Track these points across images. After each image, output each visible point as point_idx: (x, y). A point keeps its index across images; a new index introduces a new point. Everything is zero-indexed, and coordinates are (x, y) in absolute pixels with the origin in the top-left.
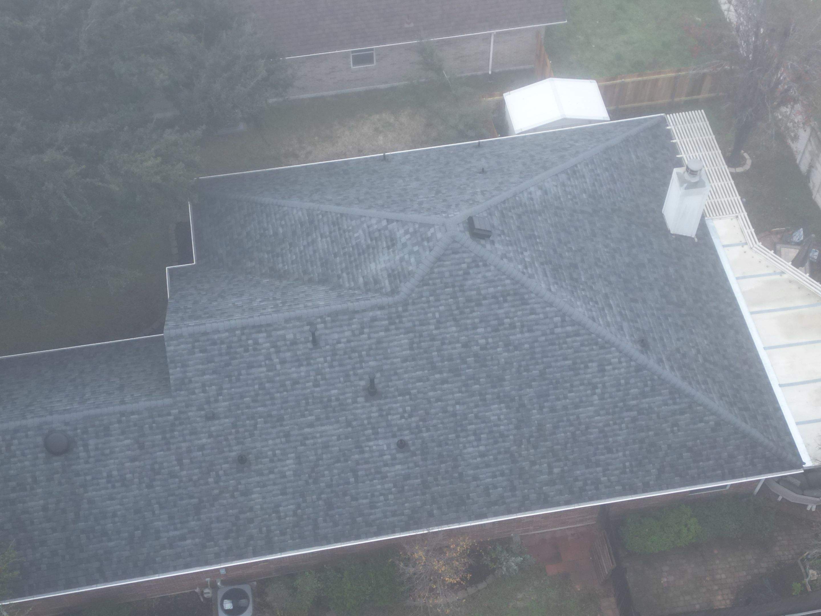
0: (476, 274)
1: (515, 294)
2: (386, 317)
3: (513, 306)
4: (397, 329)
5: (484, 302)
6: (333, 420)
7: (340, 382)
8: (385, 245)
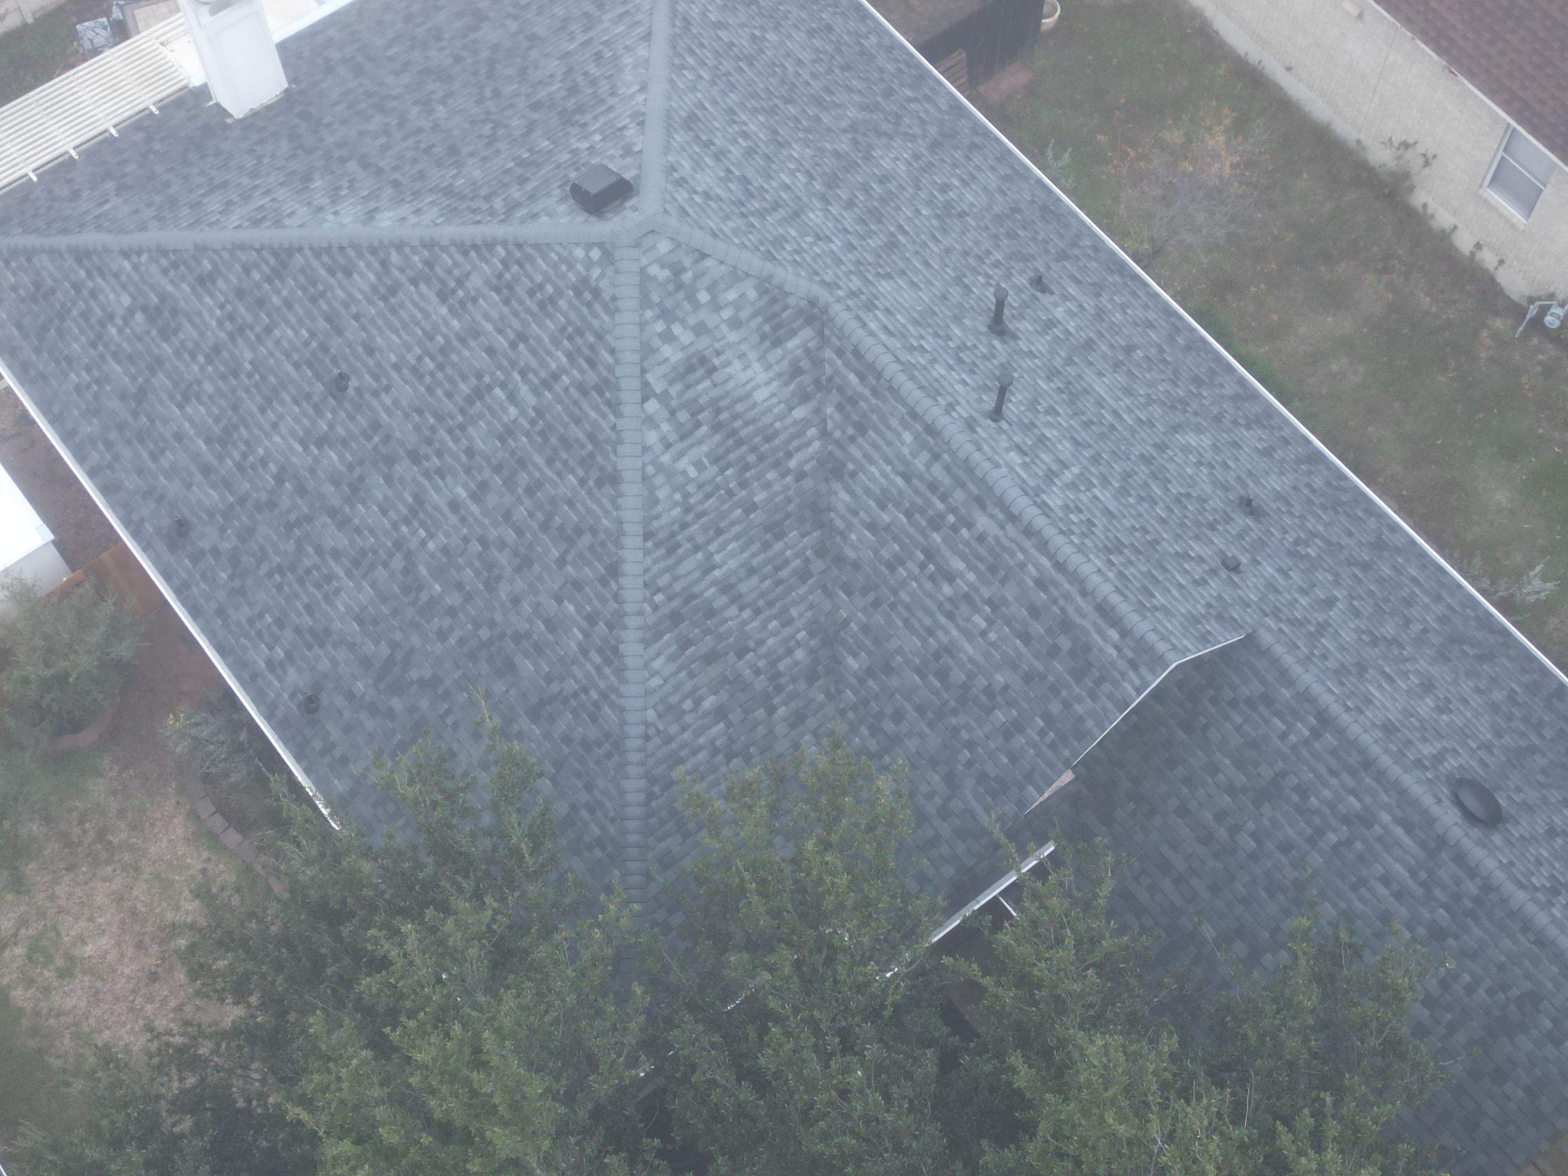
0: (698, 183)
1: (690, 128)
2: (870, 314)
3: (712, 132)
4: (876, 297)
5: (736, 173)
6: (1084, 384)
7: (1023, 378)
8: (707, 383)
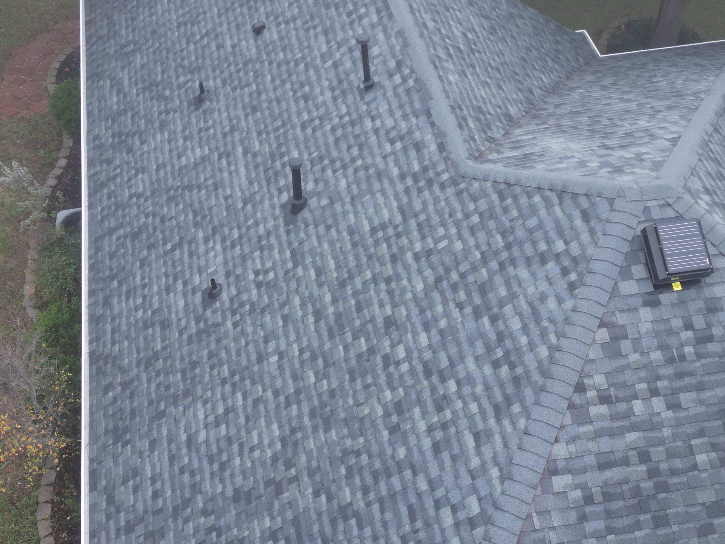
0: (547, 276)
1: (516, 380)
2: (426, 163)
3: (487, 387)
4: (407, 191)
5: (485, 320)
6: (254, 175)
7: (310, 154)
